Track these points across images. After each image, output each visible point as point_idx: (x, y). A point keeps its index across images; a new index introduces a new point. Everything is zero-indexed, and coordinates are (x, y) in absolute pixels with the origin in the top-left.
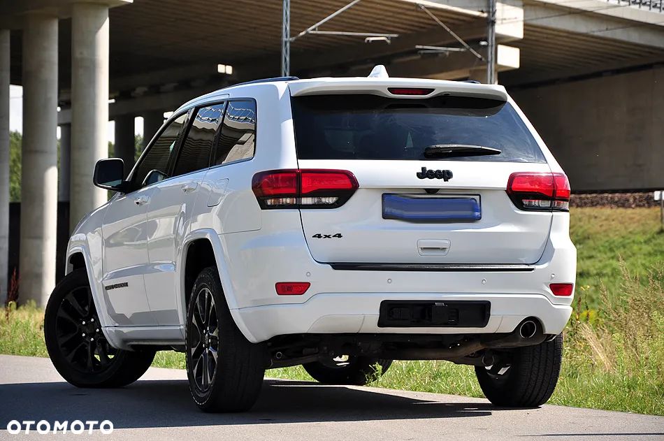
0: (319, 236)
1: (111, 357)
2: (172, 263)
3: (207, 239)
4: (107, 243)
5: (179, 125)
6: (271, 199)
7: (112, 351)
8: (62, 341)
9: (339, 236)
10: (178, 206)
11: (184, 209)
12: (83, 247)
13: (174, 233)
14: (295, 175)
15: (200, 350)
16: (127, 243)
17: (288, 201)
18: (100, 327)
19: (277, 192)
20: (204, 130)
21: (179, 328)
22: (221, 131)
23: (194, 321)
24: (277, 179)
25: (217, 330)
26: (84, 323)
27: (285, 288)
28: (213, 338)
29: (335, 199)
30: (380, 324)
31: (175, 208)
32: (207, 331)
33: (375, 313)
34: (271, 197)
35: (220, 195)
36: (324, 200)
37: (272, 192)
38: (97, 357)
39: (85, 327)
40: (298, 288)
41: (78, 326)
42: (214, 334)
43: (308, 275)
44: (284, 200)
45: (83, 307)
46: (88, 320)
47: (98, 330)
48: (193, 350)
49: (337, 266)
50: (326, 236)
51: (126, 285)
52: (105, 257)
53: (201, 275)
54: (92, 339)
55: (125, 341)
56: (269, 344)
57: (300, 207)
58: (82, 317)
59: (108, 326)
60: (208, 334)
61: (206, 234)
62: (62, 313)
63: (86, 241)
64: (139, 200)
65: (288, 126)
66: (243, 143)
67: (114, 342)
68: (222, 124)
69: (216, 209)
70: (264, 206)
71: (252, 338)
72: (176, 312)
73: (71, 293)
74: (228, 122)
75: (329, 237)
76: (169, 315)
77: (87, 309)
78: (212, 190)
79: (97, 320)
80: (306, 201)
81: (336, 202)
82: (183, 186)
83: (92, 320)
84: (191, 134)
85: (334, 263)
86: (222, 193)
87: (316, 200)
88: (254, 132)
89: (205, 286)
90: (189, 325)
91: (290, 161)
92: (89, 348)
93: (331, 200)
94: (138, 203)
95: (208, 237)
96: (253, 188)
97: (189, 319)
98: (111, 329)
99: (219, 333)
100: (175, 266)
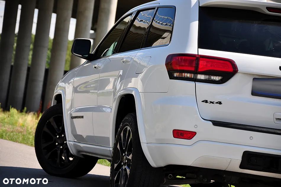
0: (206, 102)
1: (71, 159)
2: (110, 108)
3: (132, 95)
4: (75, 90)
5: (125, 23)
6: (177, 73)
7: (72, 156)
8: (44, 145)
9: (220, 103)
10: (118, 72)
11: (121, 73)
12: (63, 91)
13: (113, 88)
14: (195, 58)
15: (120, 166)
16: (92, 91)
17: (189, 75)
18: (66, 141)
19: (182, 68)
20: (139, 28)
21: (109, 149)
22: (150, 29)
23: (118, 147)
24: (181, 59)
25: (131, 155)
26: (58, 136)
27: (179, 134)
28: (128, 160)
29: (220, 78)
30: (241, 166)
31: (116, 73)
32: (125, 154)
33: (238, 159)
34: (177, 71)
35: (144, 67)
36: (213, 78)
37: (178, 68)
38: (63, 158)
39: (58, 139)
40: (188, 135)
41: (54, 138)
42: (130, 157)
43: (196, 127)
44: (186, 74)
45: (59, 126)
46: (60, 135)
47: (65, 142)
48: (116, 165)
49: (216, 123)
50: (211, 102)
51: (82, 117)
52: (73, 98)
53: (126, 118)
54: (61, 147)
55: (79, 152)
56: (165, 169)
57: (195, 80)
58: (57, 133)
59: (70, 140)
60: (126, 157)
61: (132, 91)
62: (46, 129)
63: (65, 88)
64: (96, 66)
65: (195, 26)
66: (164, 38)
67: (72, 151)
68: (151, 26)
69: (141, 76)
70: (171, 77)
71: (153, 164)
72: (108, 138)
73: (52, 118)
74: (155, 24)
75: (213, 103)
76: (105, 140)
77: (60, 128)
78: (140, 63)
79: (65, 136)
80: (201, 77)
81: (221, 80)
82: (123, 59)
83: (63, 135)
84: (132, 29)
85: (214, 121)
86: (146, 65)
87: (207, 77)
88: (171, 32)
89: (127, 125)
90: (115, 148)
91: (193, 49)
92: (59, 152)
93: (217, 78)
94: (95, 67)
95: (133, 93)
96: (166, 64)
97: (115, 145)
98: (71, 143)
99: (132, 158)
100: (111, 109)
